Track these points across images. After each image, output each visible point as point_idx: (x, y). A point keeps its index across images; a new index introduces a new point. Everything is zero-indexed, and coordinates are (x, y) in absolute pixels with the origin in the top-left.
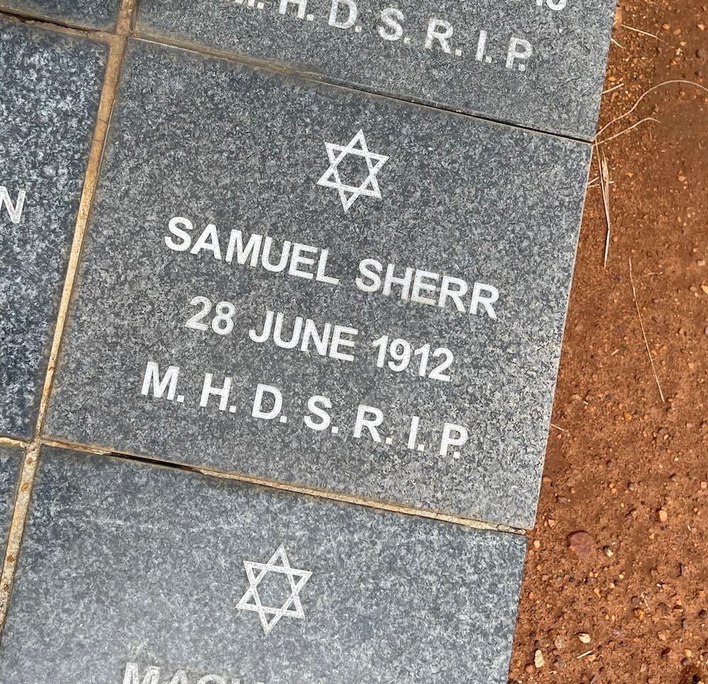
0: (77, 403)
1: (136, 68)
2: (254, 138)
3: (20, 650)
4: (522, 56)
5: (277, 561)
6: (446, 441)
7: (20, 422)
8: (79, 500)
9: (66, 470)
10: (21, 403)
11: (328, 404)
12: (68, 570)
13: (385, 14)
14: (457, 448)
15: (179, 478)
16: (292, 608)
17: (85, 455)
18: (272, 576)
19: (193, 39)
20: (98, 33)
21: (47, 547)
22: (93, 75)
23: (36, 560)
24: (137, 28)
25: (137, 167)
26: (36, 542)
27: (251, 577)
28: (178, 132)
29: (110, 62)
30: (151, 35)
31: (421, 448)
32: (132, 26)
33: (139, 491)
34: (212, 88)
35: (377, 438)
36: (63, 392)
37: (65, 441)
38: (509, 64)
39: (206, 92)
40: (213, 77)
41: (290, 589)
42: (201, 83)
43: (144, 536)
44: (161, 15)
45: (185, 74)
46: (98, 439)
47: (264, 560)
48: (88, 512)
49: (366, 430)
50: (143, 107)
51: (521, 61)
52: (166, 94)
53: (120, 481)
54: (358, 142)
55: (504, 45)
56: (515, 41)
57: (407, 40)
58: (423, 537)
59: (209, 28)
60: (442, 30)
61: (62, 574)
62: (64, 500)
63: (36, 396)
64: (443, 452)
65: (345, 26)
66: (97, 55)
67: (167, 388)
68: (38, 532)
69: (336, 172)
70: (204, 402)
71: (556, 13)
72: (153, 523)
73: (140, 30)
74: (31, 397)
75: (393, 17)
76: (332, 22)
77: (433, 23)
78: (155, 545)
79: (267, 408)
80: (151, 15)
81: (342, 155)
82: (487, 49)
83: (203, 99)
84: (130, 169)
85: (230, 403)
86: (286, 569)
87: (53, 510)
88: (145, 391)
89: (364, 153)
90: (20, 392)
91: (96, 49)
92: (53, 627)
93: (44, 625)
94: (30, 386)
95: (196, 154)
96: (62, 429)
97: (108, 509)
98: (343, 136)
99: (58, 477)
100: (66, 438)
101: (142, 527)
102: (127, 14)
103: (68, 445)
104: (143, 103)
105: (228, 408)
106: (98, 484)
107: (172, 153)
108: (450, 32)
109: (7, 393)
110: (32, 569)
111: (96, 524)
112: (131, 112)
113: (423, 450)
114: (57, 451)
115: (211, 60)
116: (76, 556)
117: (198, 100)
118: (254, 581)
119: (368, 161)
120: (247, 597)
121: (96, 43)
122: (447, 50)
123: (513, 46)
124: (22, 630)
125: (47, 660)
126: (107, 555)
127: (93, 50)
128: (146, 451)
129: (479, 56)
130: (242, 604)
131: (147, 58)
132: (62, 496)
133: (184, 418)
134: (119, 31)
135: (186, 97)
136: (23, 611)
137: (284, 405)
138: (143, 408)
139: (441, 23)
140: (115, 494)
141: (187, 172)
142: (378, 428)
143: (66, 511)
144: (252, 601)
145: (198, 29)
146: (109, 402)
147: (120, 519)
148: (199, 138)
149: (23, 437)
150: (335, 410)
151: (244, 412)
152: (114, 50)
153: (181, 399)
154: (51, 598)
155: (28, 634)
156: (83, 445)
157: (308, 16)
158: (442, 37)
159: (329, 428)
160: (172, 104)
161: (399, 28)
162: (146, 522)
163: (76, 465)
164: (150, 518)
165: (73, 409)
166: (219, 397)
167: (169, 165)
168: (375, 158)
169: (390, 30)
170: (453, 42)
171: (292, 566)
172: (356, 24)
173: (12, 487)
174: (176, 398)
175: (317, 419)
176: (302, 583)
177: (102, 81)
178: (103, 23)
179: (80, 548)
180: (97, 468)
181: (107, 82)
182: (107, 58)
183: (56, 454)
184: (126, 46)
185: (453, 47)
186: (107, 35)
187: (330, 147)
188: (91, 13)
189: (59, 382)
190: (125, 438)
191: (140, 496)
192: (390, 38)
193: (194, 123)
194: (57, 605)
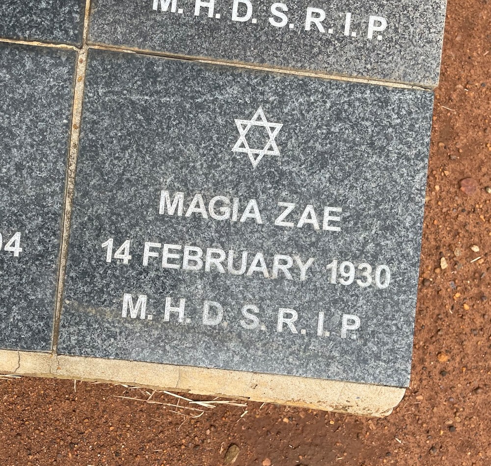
0: (109, 18)
3: (88, 185)
5: (258, 118)
6: (372, 29)
7: (72, 33)
8: (117, 84)
9: (107, 64)
10: (71, 20)
11: (285, 9)
12: (115, 131)
14: (380, 33)
15: (184, 66)
16: (271, 149)
17: (118, 53)
18: (255, 128)
21: (99, 117)
23: (93, 126)
26: (91, 114)
27: (241, 130)
31: (354, 34)
33: (158, 76)
35: (322, 29)
36: (99, 12)
37: (104, 45)
41: (268, 136)
43: (164, 106)
46: (126, 42)
47: (249, 117)
48: (125, 92)
49: (313, 25)
53: (144, 70)
58: (360, 96)
61: (112, 134)
62: (107, 85)
63: (81, 15)
64: (370, 36)
67: (171, 4)
68: (92, 107)
70: (197, 13)
72: (169, 97)
74: (77, 16)
78: (172, 112)
79: (242, 14)
85: (215, 12)
86: (264, 123)
87: (101, 91)
88: (155, 7)
90: (70, 12)
92: (109, 169)
93: (103, 168)
94: (76, 8)
96: (101, 36)
97: (137, 88)
99: (101, 69)
100: (104, 42)
101: (163, 100)
103: (106, 47)
105: (214, 16)
106: (129, 73)
109: (61, 13)
110: (91, 131)
111: (131, 100)
113: (355, 36)
114: (99, 52)
116: (119, 121)
118: (243, 132)
120: (239, 143)
124: (88, 172)
125: (107, 191)
126: (140, 120)
128: (160, 48)
130: (236, 148)
132: (106, 82)
133: (184, 25)
136: (88, 160)
137: (254, 11)
138: (154, 19)
140: (142, 79)
142: (323, 22)
143: (109, 92)
144: (242, 146)
146: (131, 16)
147: (147, 95)
149: (75, 43)
150: (290, 12)
151: (226, 18)
153: (181, 11)
154: (106, 150)
155: (93, 174)
156: (116, 46)
159: (287, 25)
162: (165, 96)
163: (113, 61)
164: (167, 93)
165: (107, 22)
166: (207, 8)
171: (268, 120)
173: (71, 77)
174: (177, 11)
175: (278, 19)
176: (276, 132)
179: (121, 116)
180: (128, 62)
183: (98, 54)
189: (96, 4)
190: (145, 40)
191: (159, 79)
194: (110, 154)
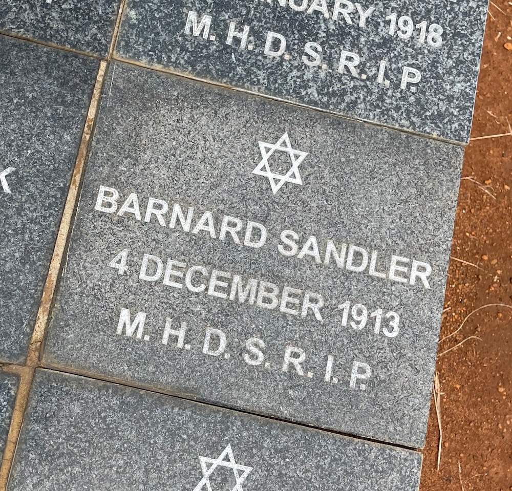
1: (42, 396)
2: (139, 454)
4: (363, 377)
13: (249, 343)
19: (90, 368)
20: (11, 366)
22: (5, 403)
24: (43, 360)
25: (39, 483)
28: (75, 450)
29: (20, 391)
30: (56, 365)
32: (40, 359)
34: (105, 411)
38: (352, 384)
39: (99, 415)
40: (105, 401)
42: (96, 407)
44: (64, 348)
45: (82, 399)
50: (46, 429)
51: (363, 381)
52: (66, 417)
54: (227, 455)
55: (348, 369)
56: (357, 364)
57: (267, 364)
59: (104, 358)
60: (296, 355)
65: (216, 354)
66: (10, 386)
69: (208, 482)
71: (390, 339)
73: (47, 361)
75: (256, 345)
76: (205, 350)
77: (289, 350)
80: (56, 349)
81: (214, 467)
82: (334, 371)
83: (97, 420)
84: (33, 485)
89: (232, 465)
91: (9, 380)
95: (90, 469)
98: (214, 450)
102: (36, 347)
104: (46, 425)
107: (70, 469)
108: (303, 358)
112: (36, 434)
115: (104, 386)
117: (93, 422)
119: (235, 472)
121: (9, 374)
122: (300, 372)
123: (355, 368)
127: (6, 382)
129: (327, 378)
131: (51, 386)
134: (29, 363)
135: (83, 419)
139: (296, 350)
141: (82, 485)
145: (95, 359)
148: (93, 455)
152: (23, 379)
157: (186, 345)
158: (296, 362)
160: (71, 425)
161: (261, 354)
167: (67, 480)
168: (241, 469)
169: (254, 357)
170: (306, 366)
172: (225, 352)
177: (13, 408)
178: (16, 357)
181: (17, 408)
182: (18, 388)
184: (34, 376)
185: (306, 370)
186: (18, 367)
187: (203, 460)
188: (6, 349)
192: (253, 363)
193: (89, 442)
